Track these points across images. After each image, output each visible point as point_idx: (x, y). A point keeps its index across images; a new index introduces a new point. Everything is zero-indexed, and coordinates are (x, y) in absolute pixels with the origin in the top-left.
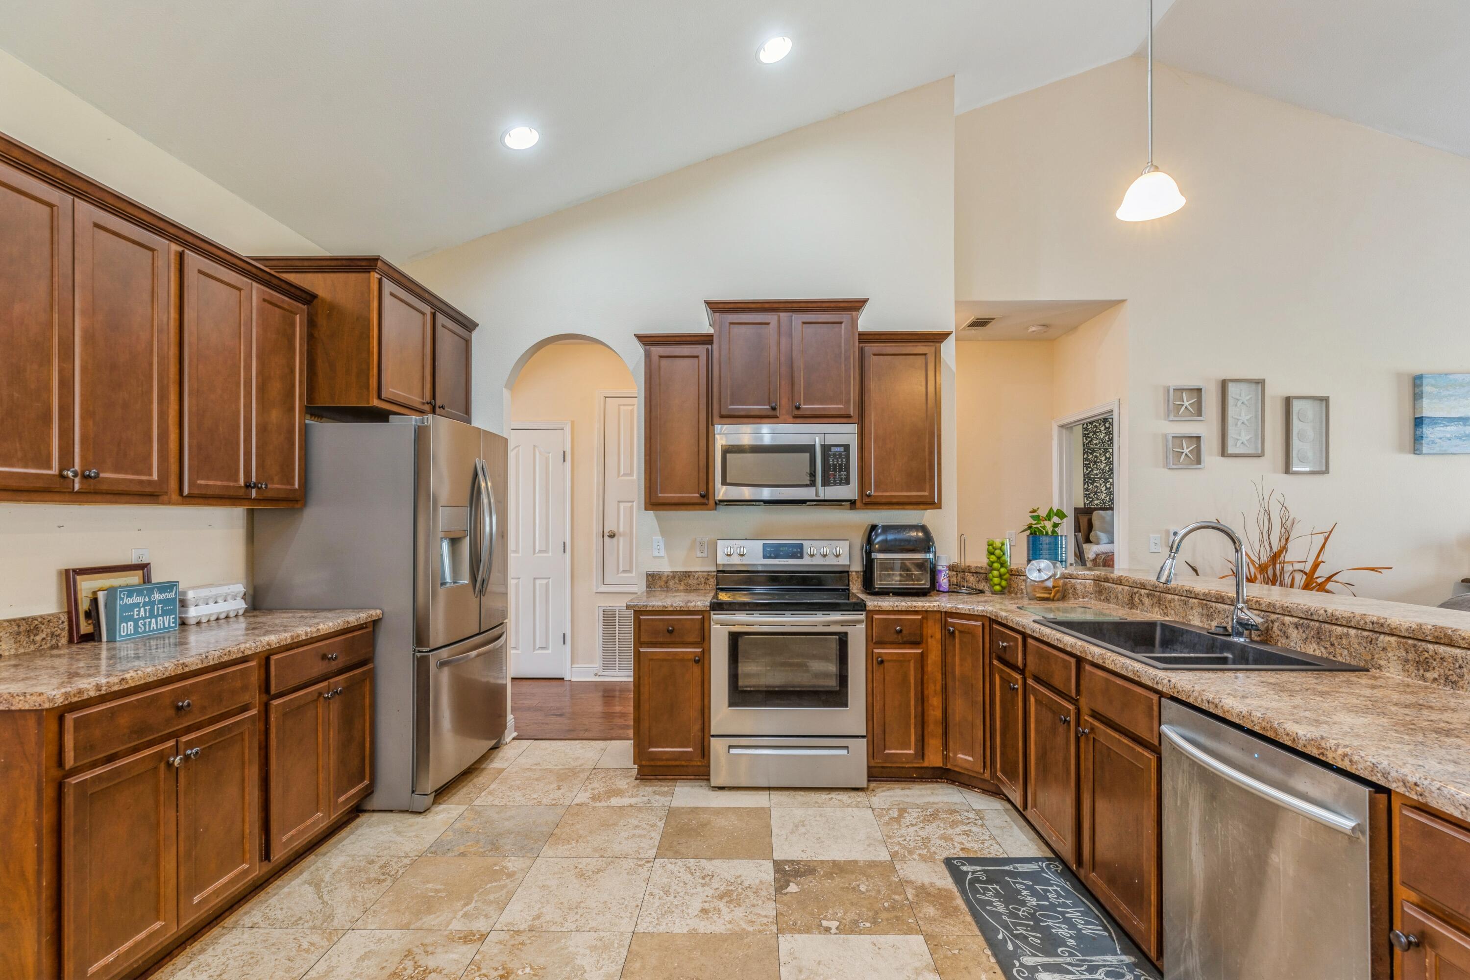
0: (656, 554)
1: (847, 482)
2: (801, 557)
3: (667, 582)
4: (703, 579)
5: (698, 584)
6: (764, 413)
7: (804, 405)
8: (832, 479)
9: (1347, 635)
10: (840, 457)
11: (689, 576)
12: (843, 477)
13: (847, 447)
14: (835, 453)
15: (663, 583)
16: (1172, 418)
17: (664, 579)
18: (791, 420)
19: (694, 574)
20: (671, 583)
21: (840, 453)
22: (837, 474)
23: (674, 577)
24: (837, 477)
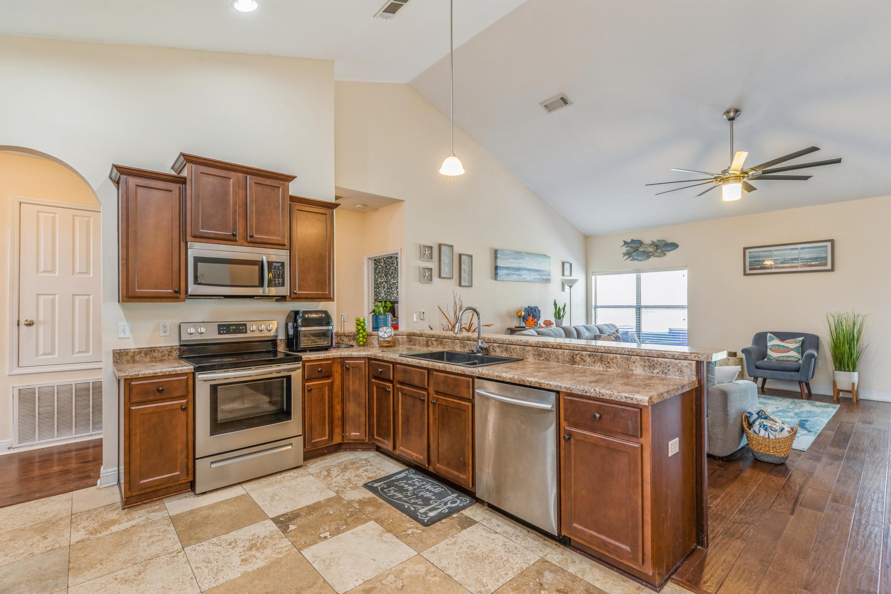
0: (122, 335)
1: (283, 285)
2: (246, 332)
3: (133, 357)
4: (166, 352)
5: (163, 356)
6: (228, 238)
7: (255, 234)
8: (273, 282)
9: (516, 348)
10: (279, 269)
11: (154, 351)
12: (281, 282)
13: (283, 264)
14: (275, 267)
15: (129, 358)
16: (422, 259)
17: (131, 354)
18: (246, 244)
19: (159, 349)
20: (137, 358)
21: (278, 267)
22: (277, 280)
23: (141, 352)
24: (277, 282)
